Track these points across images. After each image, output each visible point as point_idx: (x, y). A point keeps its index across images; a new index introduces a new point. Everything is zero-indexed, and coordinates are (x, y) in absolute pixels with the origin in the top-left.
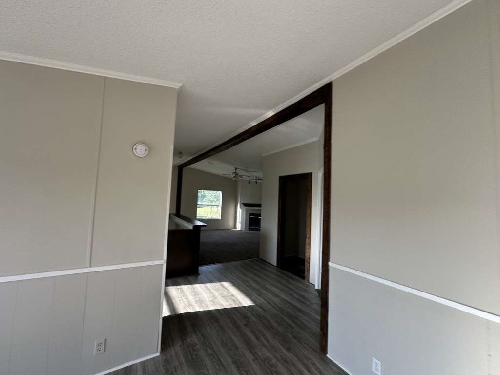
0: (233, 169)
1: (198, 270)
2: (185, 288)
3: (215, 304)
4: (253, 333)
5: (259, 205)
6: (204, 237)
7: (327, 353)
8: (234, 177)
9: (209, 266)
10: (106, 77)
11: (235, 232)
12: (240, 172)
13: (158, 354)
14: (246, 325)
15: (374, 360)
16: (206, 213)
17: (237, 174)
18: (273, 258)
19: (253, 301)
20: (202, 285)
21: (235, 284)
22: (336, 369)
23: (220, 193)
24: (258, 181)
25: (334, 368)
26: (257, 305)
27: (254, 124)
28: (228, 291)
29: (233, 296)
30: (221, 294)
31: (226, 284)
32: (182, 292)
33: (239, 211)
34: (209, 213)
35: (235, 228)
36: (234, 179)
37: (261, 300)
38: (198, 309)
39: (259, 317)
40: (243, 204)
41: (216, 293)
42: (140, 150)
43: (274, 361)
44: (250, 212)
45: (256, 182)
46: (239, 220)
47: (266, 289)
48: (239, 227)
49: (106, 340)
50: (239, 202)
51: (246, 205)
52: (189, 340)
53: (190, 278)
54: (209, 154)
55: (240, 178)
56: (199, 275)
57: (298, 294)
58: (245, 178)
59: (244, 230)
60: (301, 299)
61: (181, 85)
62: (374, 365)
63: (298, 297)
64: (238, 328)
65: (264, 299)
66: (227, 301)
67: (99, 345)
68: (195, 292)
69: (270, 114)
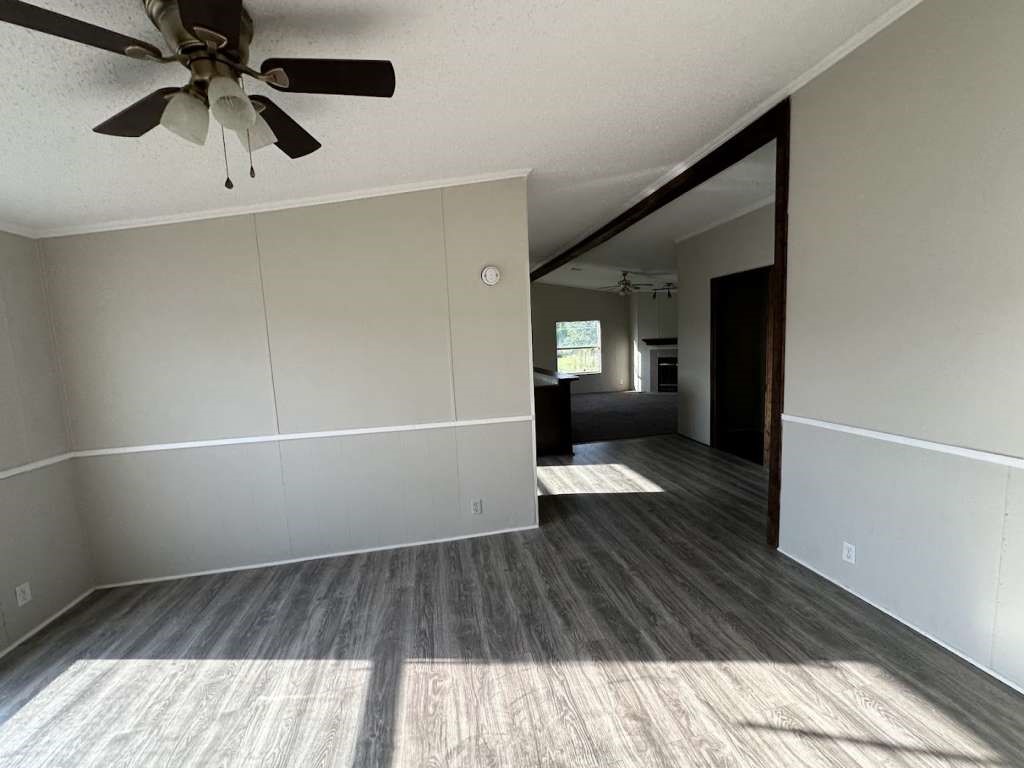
0: (620, 273)
1: (572, 450)
2: (556, 469)
3: (602, 487)
4: (660, 517)
5: (674, 341)
6: (577, 404)
7: (778, 546)
8: (623, 290)
9: (588, 445)
10: (442, 189)
11: (630, 395)
12: (634, 279)
13: (537, 526)
14: (651, 511)
15: (846, 544)
16: (572, 367)
17: (627, 283)
18: (704, 433)
19: (662, 487)
20: (580, 467)
21: (631, 467)
22: (788, 563)
23: (596, 325)
24: (672, 291)
25: (785, 561)
26: (669, 491)
27: (651, 191)
28: (622, 475)
29: (629, 480)
30: (611, 478)
31: (618, 467)
32: (552, 472)
33: (637, 355)
34: (578, 367)
35: (631, 386)
36: (622, 293)
37: (675, 487)
38: (578, 491)
39: (671, 504)
40: (644, 340)
41: (603, 477)
42: (491, 276)
43: (691, 546)
44: (659, 355)
45: (669, 295)
46: (637, 372)
47: (687, 475)
48: (638, 386)
49: (481, 501)
50: (637, 338)
51: (649, 342)
52: (571, 519)
53: (561, 458)
54: (573, 254)
55: (636, 291)
56: (574, 455)
57: (745, 482)
58: (644, 289)
59: (648, 390)
60: (749, 489)
61: (530, 170)
62: (845, 552)
63: (744, 486)
64: (639, 513)
65: (680, 485)
66: (621, 485)
67: (475, 504)
68: (571, 474)
69: (680, 169)
